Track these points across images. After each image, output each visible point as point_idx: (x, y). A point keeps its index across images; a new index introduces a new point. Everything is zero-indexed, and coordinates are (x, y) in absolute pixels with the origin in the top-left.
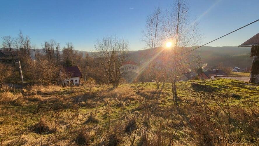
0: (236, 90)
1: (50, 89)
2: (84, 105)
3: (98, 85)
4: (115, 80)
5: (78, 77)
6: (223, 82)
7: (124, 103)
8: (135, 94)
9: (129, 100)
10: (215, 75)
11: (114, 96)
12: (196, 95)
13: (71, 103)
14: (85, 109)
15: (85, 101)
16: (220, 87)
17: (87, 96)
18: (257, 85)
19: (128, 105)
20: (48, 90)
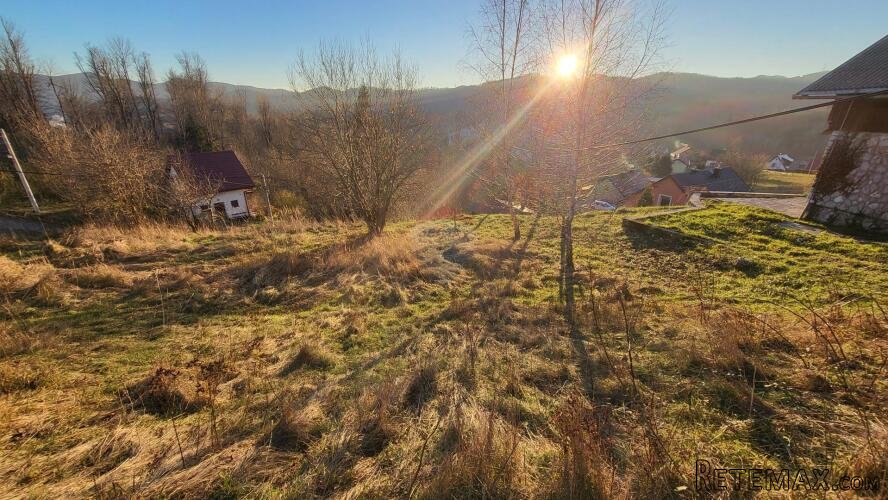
0: (756, 244)
1: (149, 238)
2: (277, 301)
3: (316, 225)
4: (374, 210)
5: (242, 192)
6: (722, 215)
7: (404, 293)
8: (441, 258)
9: (421, 283)
10: (704, 190)
11: (371, 265)
12: (631, 263)
13: (229, 292)
14: (279, 312)
15: (276, 285)
16: (709, 235)
17: (282, 269)
18: (820, 228)
19: (418, 299)
20: (139, 244)
